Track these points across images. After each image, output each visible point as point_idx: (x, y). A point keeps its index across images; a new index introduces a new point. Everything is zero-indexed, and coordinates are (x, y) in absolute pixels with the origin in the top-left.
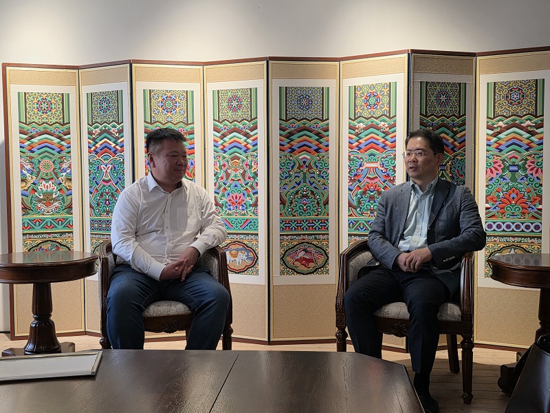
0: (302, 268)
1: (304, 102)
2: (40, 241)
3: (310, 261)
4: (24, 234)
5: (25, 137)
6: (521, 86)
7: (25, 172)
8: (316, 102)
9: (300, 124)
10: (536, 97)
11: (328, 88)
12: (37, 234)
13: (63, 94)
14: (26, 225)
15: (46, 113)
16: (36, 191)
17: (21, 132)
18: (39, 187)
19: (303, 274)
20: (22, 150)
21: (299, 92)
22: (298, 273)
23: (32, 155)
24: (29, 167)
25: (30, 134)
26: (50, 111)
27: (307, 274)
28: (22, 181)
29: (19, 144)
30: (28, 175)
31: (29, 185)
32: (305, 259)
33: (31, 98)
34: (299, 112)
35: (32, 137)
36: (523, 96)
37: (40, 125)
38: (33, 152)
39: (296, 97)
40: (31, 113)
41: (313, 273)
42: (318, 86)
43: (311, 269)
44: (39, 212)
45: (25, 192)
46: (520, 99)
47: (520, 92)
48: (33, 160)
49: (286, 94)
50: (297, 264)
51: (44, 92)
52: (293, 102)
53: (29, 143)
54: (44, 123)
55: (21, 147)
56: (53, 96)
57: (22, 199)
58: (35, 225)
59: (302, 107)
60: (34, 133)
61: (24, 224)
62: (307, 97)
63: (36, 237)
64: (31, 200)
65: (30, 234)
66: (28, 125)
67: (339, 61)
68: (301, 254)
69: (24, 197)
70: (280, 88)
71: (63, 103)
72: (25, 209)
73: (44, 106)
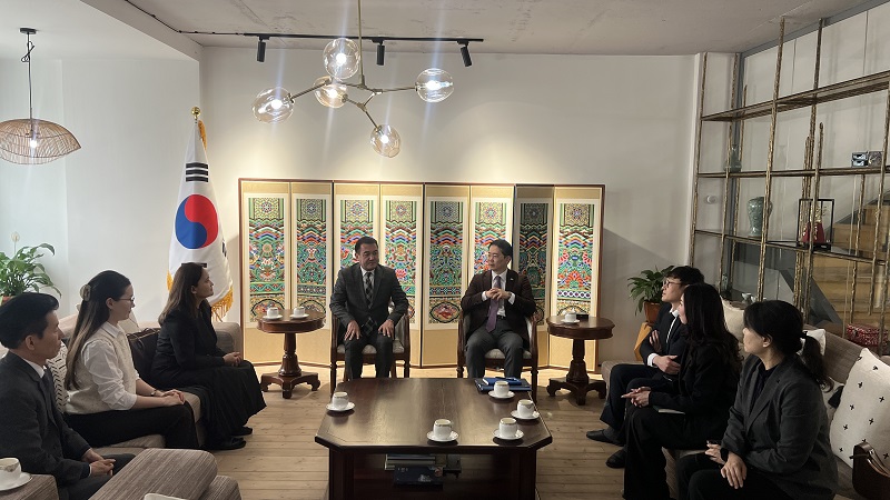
0: (443, 319)
1: (447, 211)
2: (261, 300)
3: (449, 314)
4: (251, 295)
5: (253, 228)
6: (581, 208)
7: (253, 252)
8: (455, 212)
9: (444, 225)
10: (589, 215)
11: (463, 203)
12: (260, 295)
13: (279, 199)
15: (268, 212)
16: (260, 265)
17: (250, 225)
18: (262, 263)
19: (444, 323)
21: (444, 205)
22: (440, 322)
23: (257, 240)
24: (255, 249)
25: (257, 227)
26: (270, 210)
28: (251, 258)
30: (255, 254)
31: (255, 261)
32: (445, 313)
33: (258, 202)
34: (444, 218)
36: (582, 214)
37: (263, 220)
39: (442, 208)
40: (258, 212)
41: (448, 322)
42: (456, 202)
43: (449, 319)
44: (261, 280)
45: (252, 266)
46: (579, 215)
47: (580, 211)
48: (258, 244)
49: (435, 206)
50: (440, 316)
51: (266, 198)
52: (440, 211)
53: (255, 232)
54: (266, 219)
55: (250, 235)
56: (273, 200)
58: (258, 289)
59: (446, 215)
61: (251, 288)
62: (449, 208)
64: (256, 271)
65: (255, 295)
66: (255, 220)
68: (443, 310)
69: (251, 270)
70: (432, 202)
71: (279, 205)
72: (252, 277)
73: (267, 207)
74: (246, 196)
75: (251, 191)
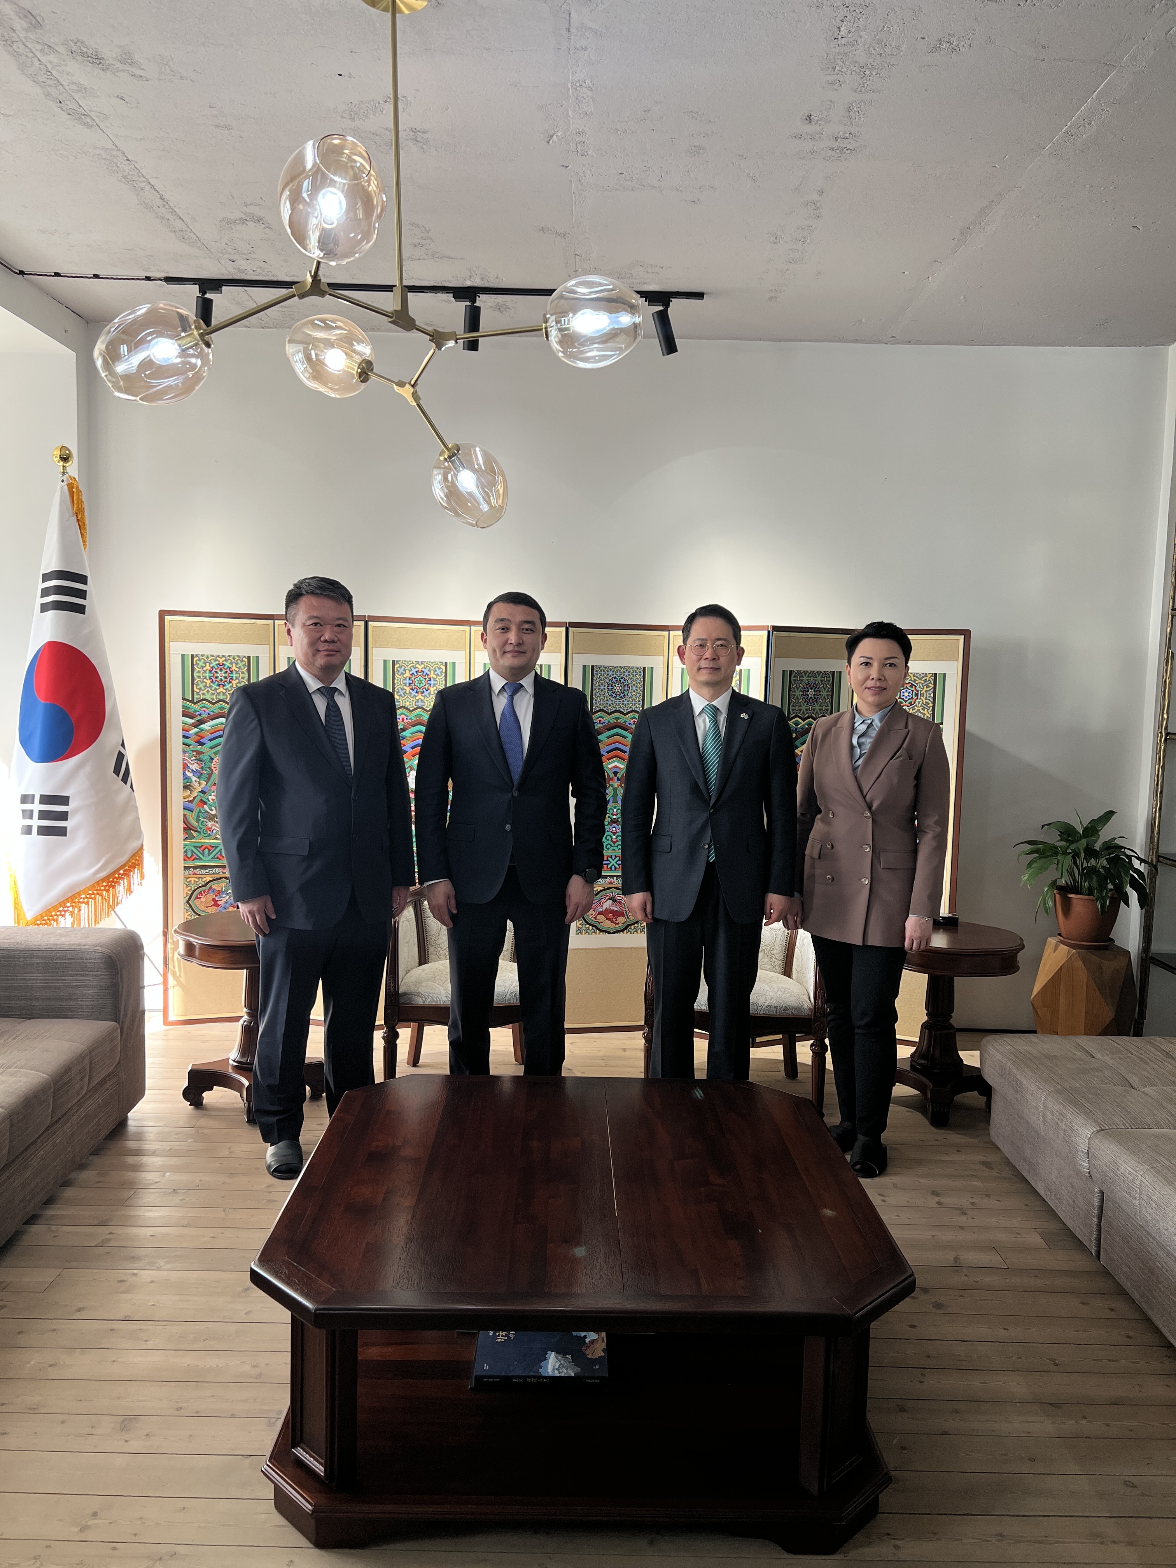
0: (608, 925)
1: (617, 687)
2: (209, 879)
3: (620, 914)
4: (186, 868)
5: (191, 721)
6: (915, 681)
7: (190, 774)
8: (634, 688)
9: (611, 719)
10: (934, 698)
11: (652, 668)
12: (205, 867)
13: (249, 658)
14: (189, 855)
15: (224, 686)
16: (205, 803)
17: (185, 715)
18: (210, 798)
19: (609, 933)
20: (186, 741)
21: (610, 673)
22: (601, 931)
23: (200, 748)
24: (195, 767)
25: (199, 718)
26: (230, 682)
27: (614, 933)
28: (186, 787)
29: (181, 733)
30: (194, 779)
31: (195, 794)
32: (611, 911)
33: (201, 663)
34: (610, 702)
35: (202, 722)
36: (917, 695)
37: (213, 704)
38: (202, 744)
39: (607, 680)
40: (201, 686)
41: (623, 931)
42: (638, 666)
43: (620, 926)
44: (210, 835)
45: (189, 805)
46: (912, 698)
47: (913, 689)
48: (202, 756)
49: (593, 676)
50: (601, 918)
51: (221, 654)
52: (602, 687)
53: (196, 730)
54: (220, 701)
55: (184, 737)
56: (236, 660)
57: (184, 815)
58: (203, 855)
59: (614, 694)
60: (204, 716)
61: (186, 852)
62: (621, 681)
63: (203, 871)
64: (198, 816)
65: (195, 868)
66: (195, 703)
67: (669, 631)
68: (608, 904)
69: (187, 813)
70: (584, 667)
71: (249, 671)
72: (188, 828)
73: (221, 675)
74: (176, 650)
75: (185, 638)
